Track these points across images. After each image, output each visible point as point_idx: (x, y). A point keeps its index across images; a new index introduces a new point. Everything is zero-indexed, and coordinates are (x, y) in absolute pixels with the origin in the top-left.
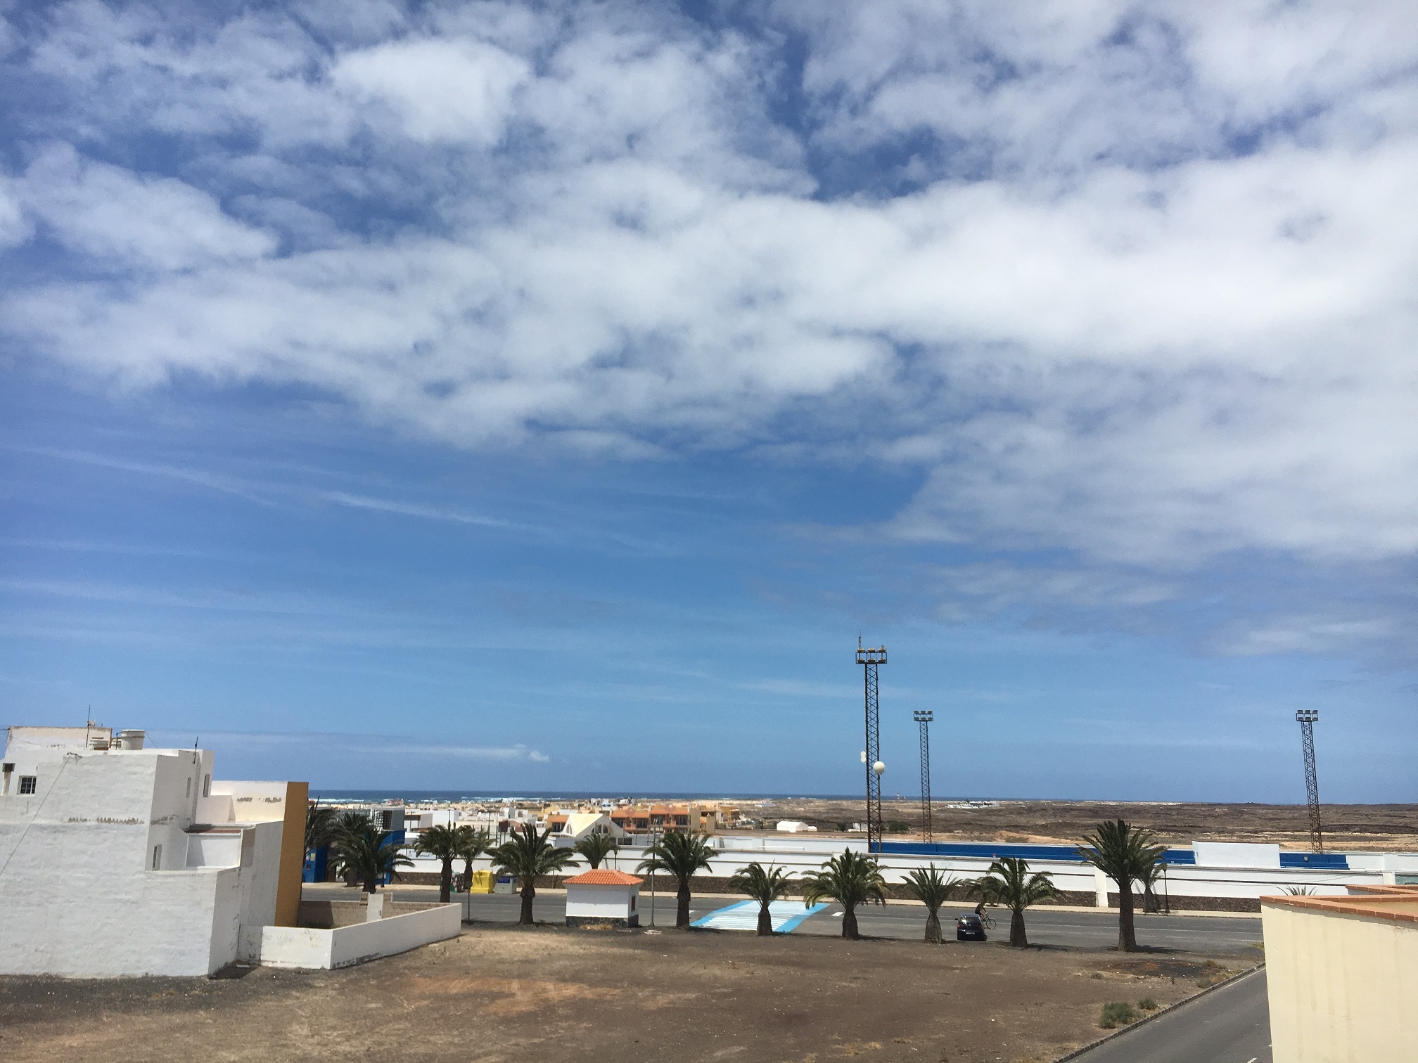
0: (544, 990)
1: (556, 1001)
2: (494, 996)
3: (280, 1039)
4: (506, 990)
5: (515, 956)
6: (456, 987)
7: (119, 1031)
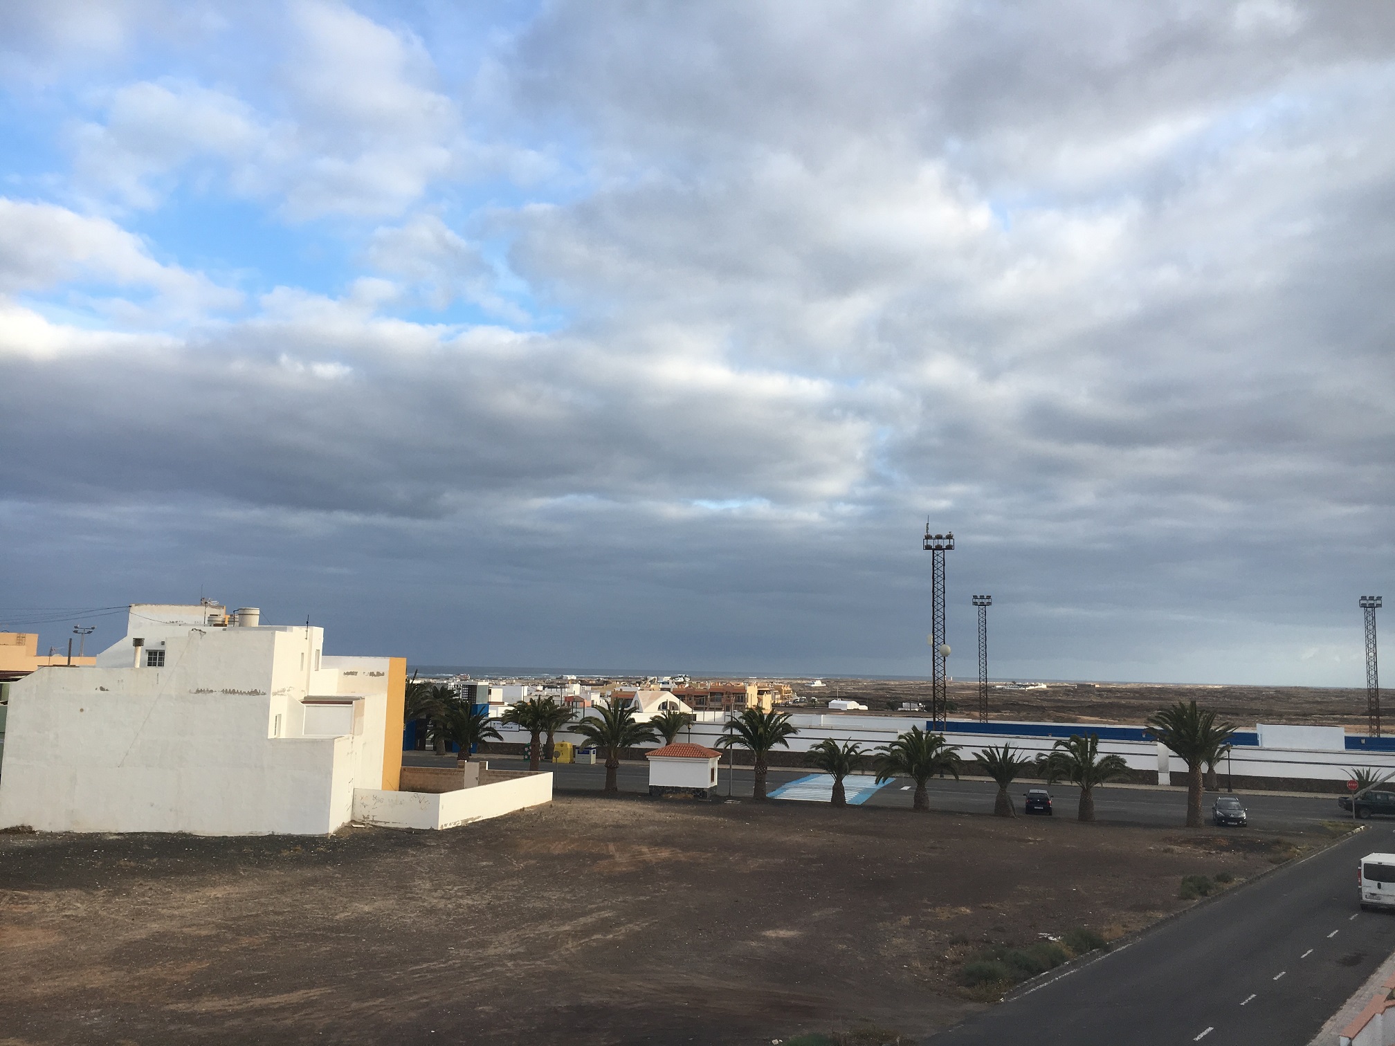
0: (641, 853)
1: (654, 863)
2: (596, 858)
3: (406, 893)
4: (605, 852)
5: (606, 821)
6: (557, 848)
7: (258, 884)
